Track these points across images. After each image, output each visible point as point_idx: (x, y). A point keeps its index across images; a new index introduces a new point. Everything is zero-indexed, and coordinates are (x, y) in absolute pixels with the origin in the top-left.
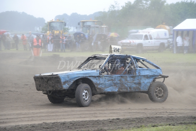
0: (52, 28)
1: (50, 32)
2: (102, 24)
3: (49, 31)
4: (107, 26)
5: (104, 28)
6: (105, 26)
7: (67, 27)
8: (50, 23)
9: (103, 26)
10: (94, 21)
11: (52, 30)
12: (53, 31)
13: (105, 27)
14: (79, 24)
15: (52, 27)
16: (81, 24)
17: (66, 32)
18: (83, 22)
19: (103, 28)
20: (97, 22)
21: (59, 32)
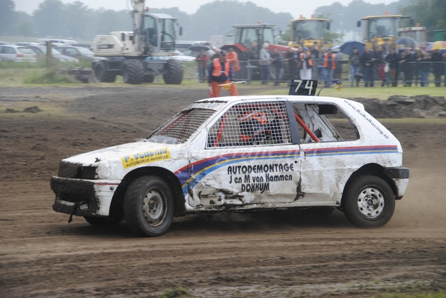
0: (300, 35)
1: (296, 42)
2: (412, 23)
3: (294, 41)
4: (425, 28)
5: (418, 33)
6: (420, 28)
7: (332, 31)
8: (296, 24)
9: (414, 28)
10: (394, 18)
11: (300, 38)
12: (301, 41)
13: (420, 31)
14: (359, 24)
15: (299, 31)
16: (364, 23)
17: (329, 42)
18: (370, 20)
19: (415, 31)
20: (401, 18)
21: (315, 43)
